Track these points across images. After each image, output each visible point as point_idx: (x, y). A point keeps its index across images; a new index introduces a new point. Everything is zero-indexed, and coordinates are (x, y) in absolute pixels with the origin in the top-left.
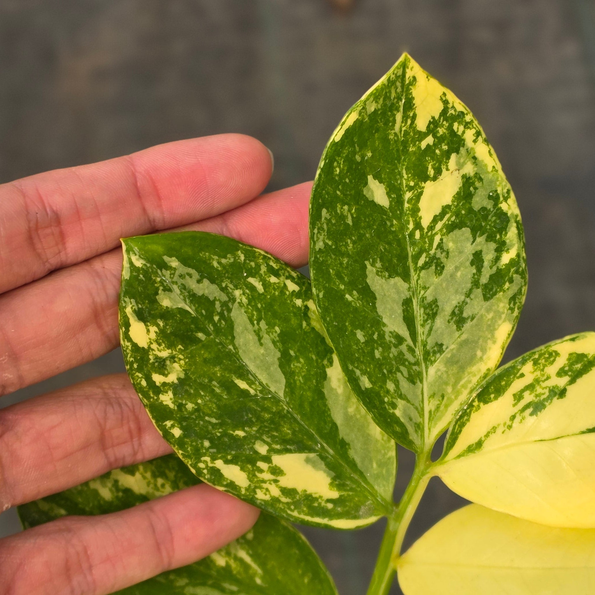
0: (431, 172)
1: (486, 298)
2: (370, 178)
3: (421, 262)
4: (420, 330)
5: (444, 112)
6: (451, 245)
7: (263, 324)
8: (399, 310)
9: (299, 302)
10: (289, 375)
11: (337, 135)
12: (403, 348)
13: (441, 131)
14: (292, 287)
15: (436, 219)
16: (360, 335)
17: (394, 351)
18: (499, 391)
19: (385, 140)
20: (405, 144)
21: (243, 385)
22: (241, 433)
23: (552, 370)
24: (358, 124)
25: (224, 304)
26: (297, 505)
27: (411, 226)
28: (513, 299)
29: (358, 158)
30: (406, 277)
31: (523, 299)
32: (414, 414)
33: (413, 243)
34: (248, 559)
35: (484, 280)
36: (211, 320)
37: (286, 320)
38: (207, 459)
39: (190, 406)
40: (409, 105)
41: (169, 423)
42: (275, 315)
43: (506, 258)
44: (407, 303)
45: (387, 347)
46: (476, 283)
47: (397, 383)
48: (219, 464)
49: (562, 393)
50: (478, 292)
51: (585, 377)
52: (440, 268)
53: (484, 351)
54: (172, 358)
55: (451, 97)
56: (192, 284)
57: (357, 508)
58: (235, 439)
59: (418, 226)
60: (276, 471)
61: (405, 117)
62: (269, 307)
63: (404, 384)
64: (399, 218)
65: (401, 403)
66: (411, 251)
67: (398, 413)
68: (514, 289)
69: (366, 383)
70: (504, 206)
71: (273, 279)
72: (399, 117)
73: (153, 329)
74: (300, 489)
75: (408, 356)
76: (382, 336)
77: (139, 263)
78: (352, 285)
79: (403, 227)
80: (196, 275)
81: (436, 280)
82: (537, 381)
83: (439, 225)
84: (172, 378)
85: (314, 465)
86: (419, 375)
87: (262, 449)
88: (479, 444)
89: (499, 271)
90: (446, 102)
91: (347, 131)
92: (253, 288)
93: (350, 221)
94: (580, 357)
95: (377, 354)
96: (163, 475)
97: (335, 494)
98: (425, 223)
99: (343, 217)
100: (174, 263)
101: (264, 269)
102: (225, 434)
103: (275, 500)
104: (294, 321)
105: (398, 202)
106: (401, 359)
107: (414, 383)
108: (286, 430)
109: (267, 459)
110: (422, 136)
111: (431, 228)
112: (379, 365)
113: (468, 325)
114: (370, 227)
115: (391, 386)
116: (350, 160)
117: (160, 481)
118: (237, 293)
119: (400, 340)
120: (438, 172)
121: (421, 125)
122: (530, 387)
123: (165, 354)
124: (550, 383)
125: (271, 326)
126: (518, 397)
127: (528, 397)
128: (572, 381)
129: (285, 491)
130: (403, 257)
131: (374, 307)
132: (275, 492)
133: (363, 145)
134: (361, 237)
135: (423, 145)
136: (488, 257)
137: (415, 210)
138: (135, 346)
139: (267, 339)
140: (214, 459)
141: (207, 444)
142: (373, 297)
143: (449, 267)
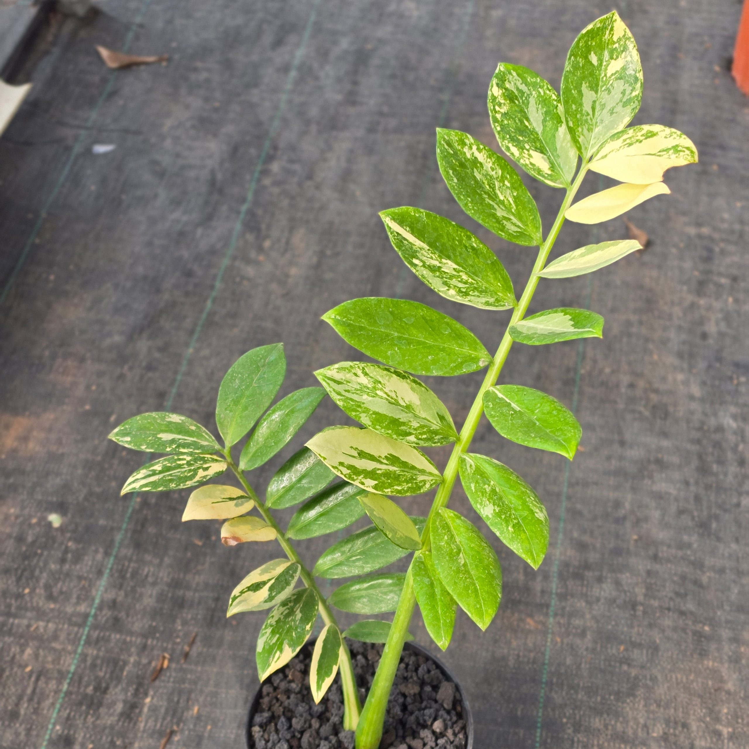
0: (615, 57)
1: (623, 107)
2: (592, 53)
3: (603, 89)
4: (596, 113)
5: (624, 36)
6: (615, 85)
7: (540, 106)
8: (591, 104)
9: (555, 103)
10: (545, 126)
11: (584, 31)
12: (589, 117)
13: (622, 43)
14: (554, 97)
15: (612, 75)
16: (574, 107)
17: (585, 118)
18: (619, 138)
19: (601, 40)
20: (608, 44)
21: (527, 123)
22: (521, 138)
23: (639, 134)
24: (592, 30)
25: (528, 95)
26: (534, 170)
27: (603, 75)
28: (633, 109)
29: (590, 43)
30: (596, 92)
31: (637, 111)
32: (586, 143)
33: (602, 81)
34: (512, 202)
35: (624, 100)
36: (522, 99)
37: (549, 107)
38: (506, 142)
39: (506, 122)
40: (612, 29)
41: (496, 124)
42: (545, 104)
43: (634, 94)
44: (594, 102)
45: (582, 115)
46: (621, 101)
47: (583, 129)
48: (510, 145)
49: (641, 142)
50: (621, 104)
51: (651, 139)
52: (609, 92)
53: (618, 126)
54: (504, 104)
55: (628, 30)
56: (519, 84)
57: (556, 180)
58: (519, 139)
59: (605, 75)
60: (530, 155)
61: (610, 33)
62: (544, 101)
63: (585, 131)
64: (600, 71)
65: (582, 137)
66: (600, 83)
67: (580, 140)
68: (635, 106)
69: (571, 124)
70: (638, 75)
71: (548, 92)
72: (608, 32)
73: (501, 91)
74: (537, 165)
75: (589, 121)
76: (582, 110)
77: (502, 69)
78: (576, 88)
79: (600, 75)
80: (521, 81)
81: (607, 96)
82: (633, 136)
83: (613, 77)
84: (502, 111)
85: (545, 160)
86: (592, 129)
87: (527, 147)
88: (606, 156)
89: (630, 98)
90: (625, 32)
91: (588, 31)
92: (540, 93)
93: (581, 65)
94: (651, 132)
95: (578, 116)
96: (490, 158)
97: (549, 172)
98: (608, 75)
99: (579, 62)
100: (514, 74)
101: (545, 87)
102: (515, 136)
103: (526, 165)
104: (551, 108)
105: (601, 65)
106: (586, 121)
107: (589, 131)
108: (538, 145)
109: (528, 150)
110: (614, 43)
111: (610, 77)
112: (578, 120)
113: (615, 115)
114: (588, 70)
115: (580, 129)
116: (586, 42)
117: (489, 160)
118: (534, 93)
119: (588, 114)
120: (617, 57)
121: (615, 39)
122: (630, 138)
123: (502, 101)
124: (637, 138)
125: (543, 107)
126: (625, 140)
127: (628, 141)
128: (646, 139)
129: (531, 163)
130: (597, 85)
131: (581, 99)
132: (528, 162)
133: (592, 39)
134: (583, 72)
135: (614, 46)
136: (628, 92)
137: (606, 69)
138: (493, 95)
139: (540, 112)
140: (509, 143)
141: (508, 136)
142: (582, 96)
143: (613, 92)
